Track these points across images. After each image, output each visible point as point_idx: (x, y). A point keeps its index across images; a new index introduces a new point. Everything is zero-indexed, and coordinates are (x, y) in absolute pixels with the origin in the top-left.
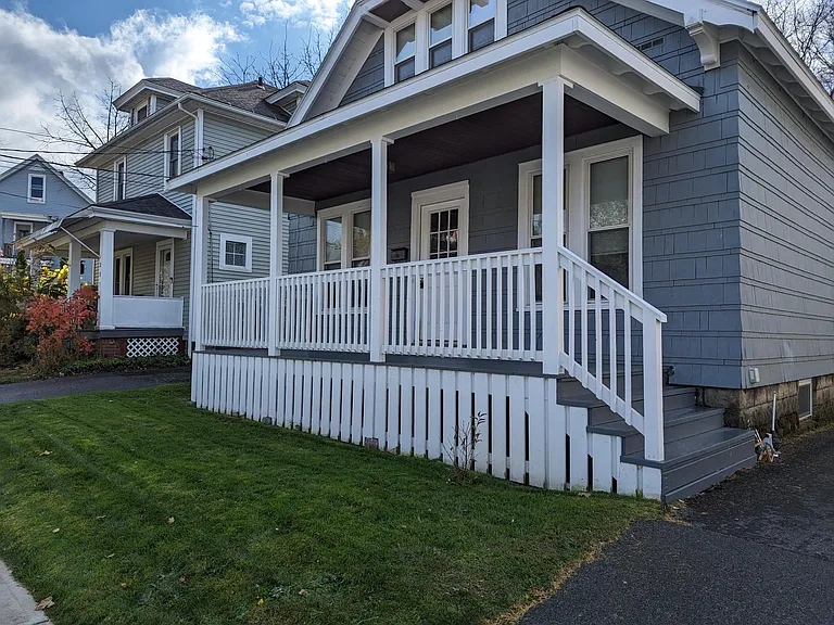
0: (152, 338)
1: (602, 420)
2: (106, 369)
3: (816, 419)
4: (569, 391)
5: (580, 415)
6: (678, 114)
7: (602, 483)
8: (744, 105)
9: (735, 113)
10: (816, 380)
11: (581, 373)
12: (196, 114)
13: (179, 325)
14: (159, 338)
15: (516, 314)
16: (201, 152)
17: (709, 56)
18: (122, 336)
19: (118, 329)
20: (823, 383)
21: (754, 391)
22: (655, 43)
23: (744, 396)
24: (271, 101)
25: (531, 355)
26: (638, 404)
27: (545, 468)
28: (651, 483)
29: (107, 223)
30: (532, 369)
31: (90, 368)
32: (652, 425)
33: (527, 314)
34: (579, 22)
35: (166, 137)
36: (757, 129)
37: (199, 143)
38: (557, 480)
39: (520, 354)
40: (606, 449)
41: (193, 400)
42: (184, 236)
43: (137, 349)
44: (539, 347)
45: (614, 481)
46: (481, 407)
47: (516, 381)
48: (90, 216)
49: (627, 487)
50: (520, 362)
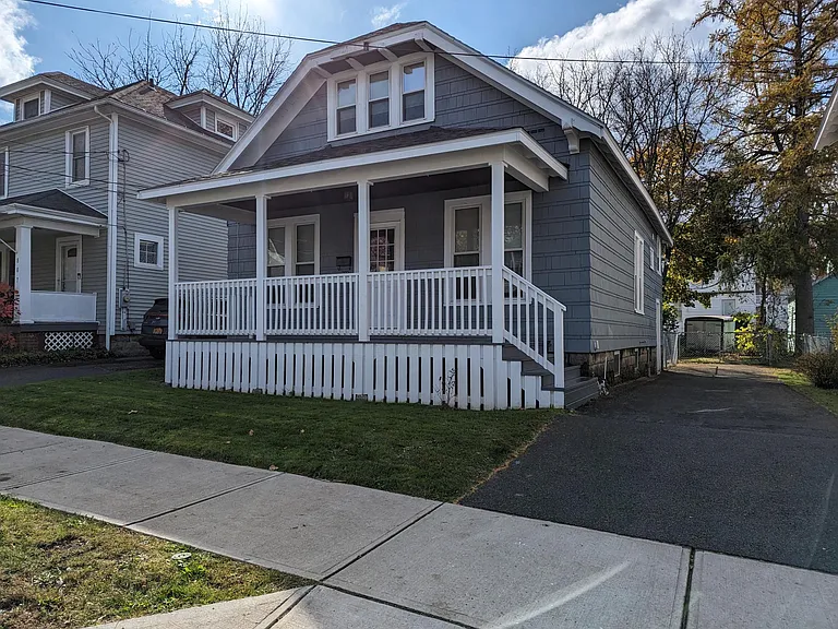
0: (68, 332)
1: (529, 368)
2: (31, 362)
3: (622, 376)
4: (510, 352)
5: (517, 365)
6: (554, 179)
7: (530, 403)
8: (593, 179)
9: (588, 183)
10: (622, 351)
11: (517, 342)
12: (110, 117)
13: (93, 319)
14: (74, 331)
15: (444, 308)
16: (116, 154)
17: (574, 146)
18: (40, 331)
19: (37, 324)
20: (625, 354)
21: (595, 354)
22: (540, 131)
23: (591, 357)
24: (174, 106)
25: (485, 332)
26: (551, 360)
27: (495, 398)
28: (559, 400)
29: (25, 220)
30: (487, 341)
31: (18, 361)
32: (558, 370)
33: (451, 308)
34: (519, 136)
35: (67, 134)
36: (600, 194)
37: (114, 145)
38: (502, 405)
39: (477, 332)
40: (532, 383)
41: (167, 381)
42: (96, 234)
43: (56, 342)
44: (490, 327)
45: (537, 402)
46: (450, 366)
47: (475, 348)
48: (10, 213)
49: (544, 404)
50: (478, 337)
